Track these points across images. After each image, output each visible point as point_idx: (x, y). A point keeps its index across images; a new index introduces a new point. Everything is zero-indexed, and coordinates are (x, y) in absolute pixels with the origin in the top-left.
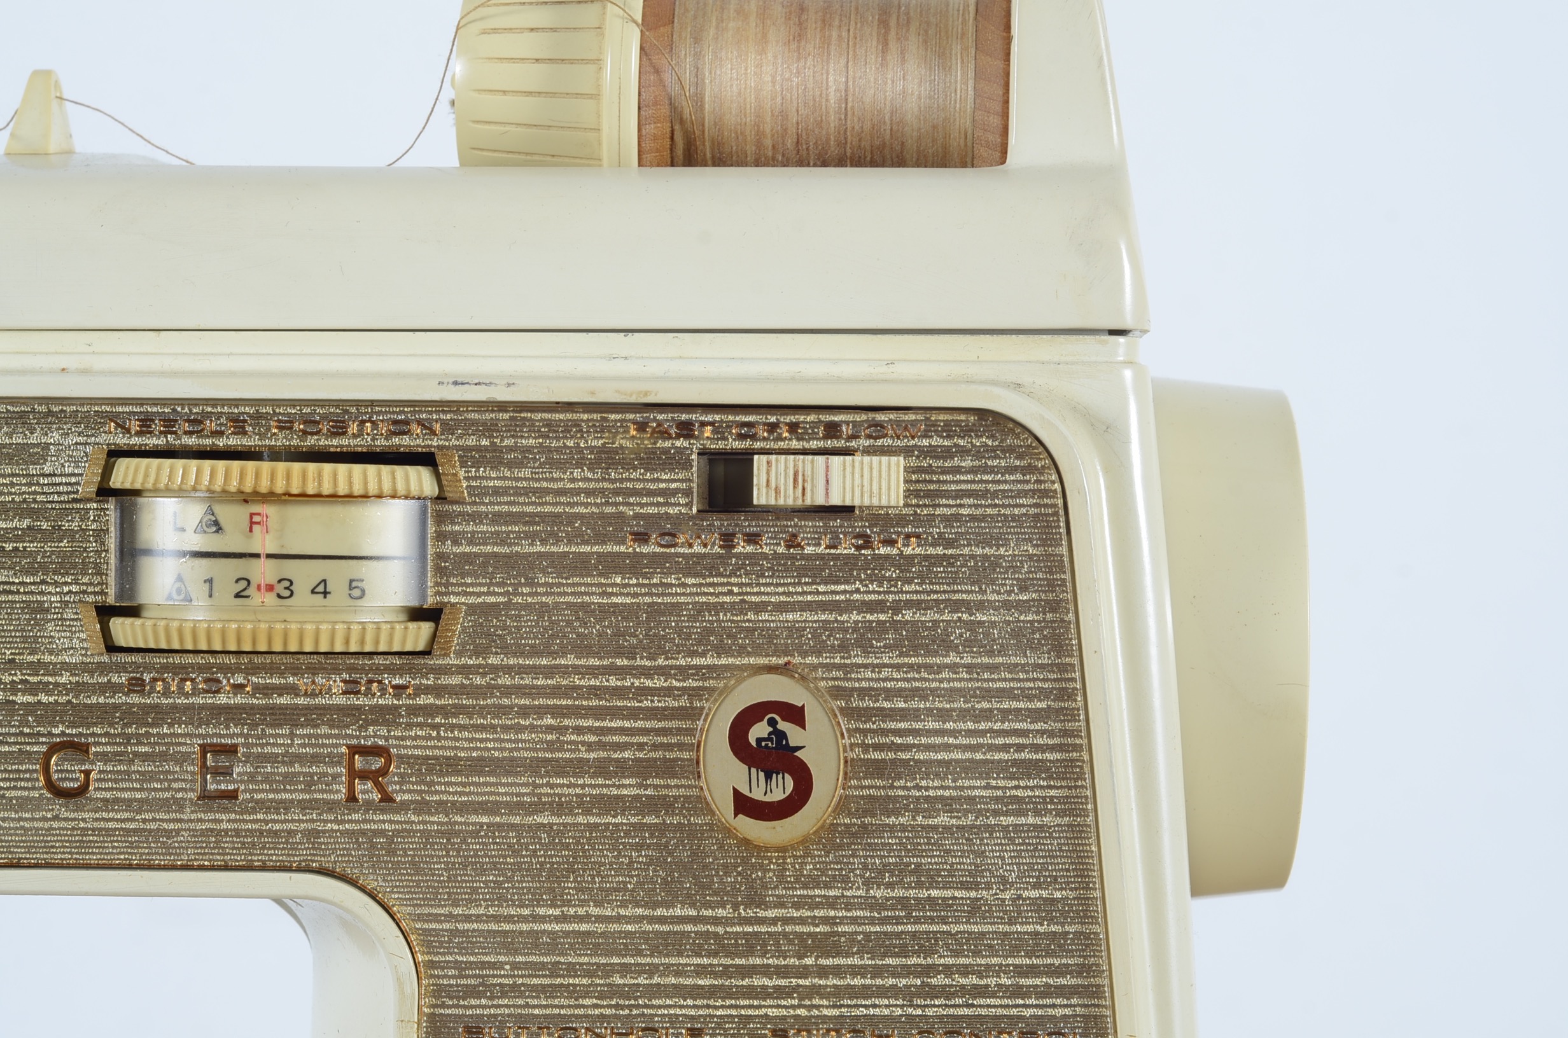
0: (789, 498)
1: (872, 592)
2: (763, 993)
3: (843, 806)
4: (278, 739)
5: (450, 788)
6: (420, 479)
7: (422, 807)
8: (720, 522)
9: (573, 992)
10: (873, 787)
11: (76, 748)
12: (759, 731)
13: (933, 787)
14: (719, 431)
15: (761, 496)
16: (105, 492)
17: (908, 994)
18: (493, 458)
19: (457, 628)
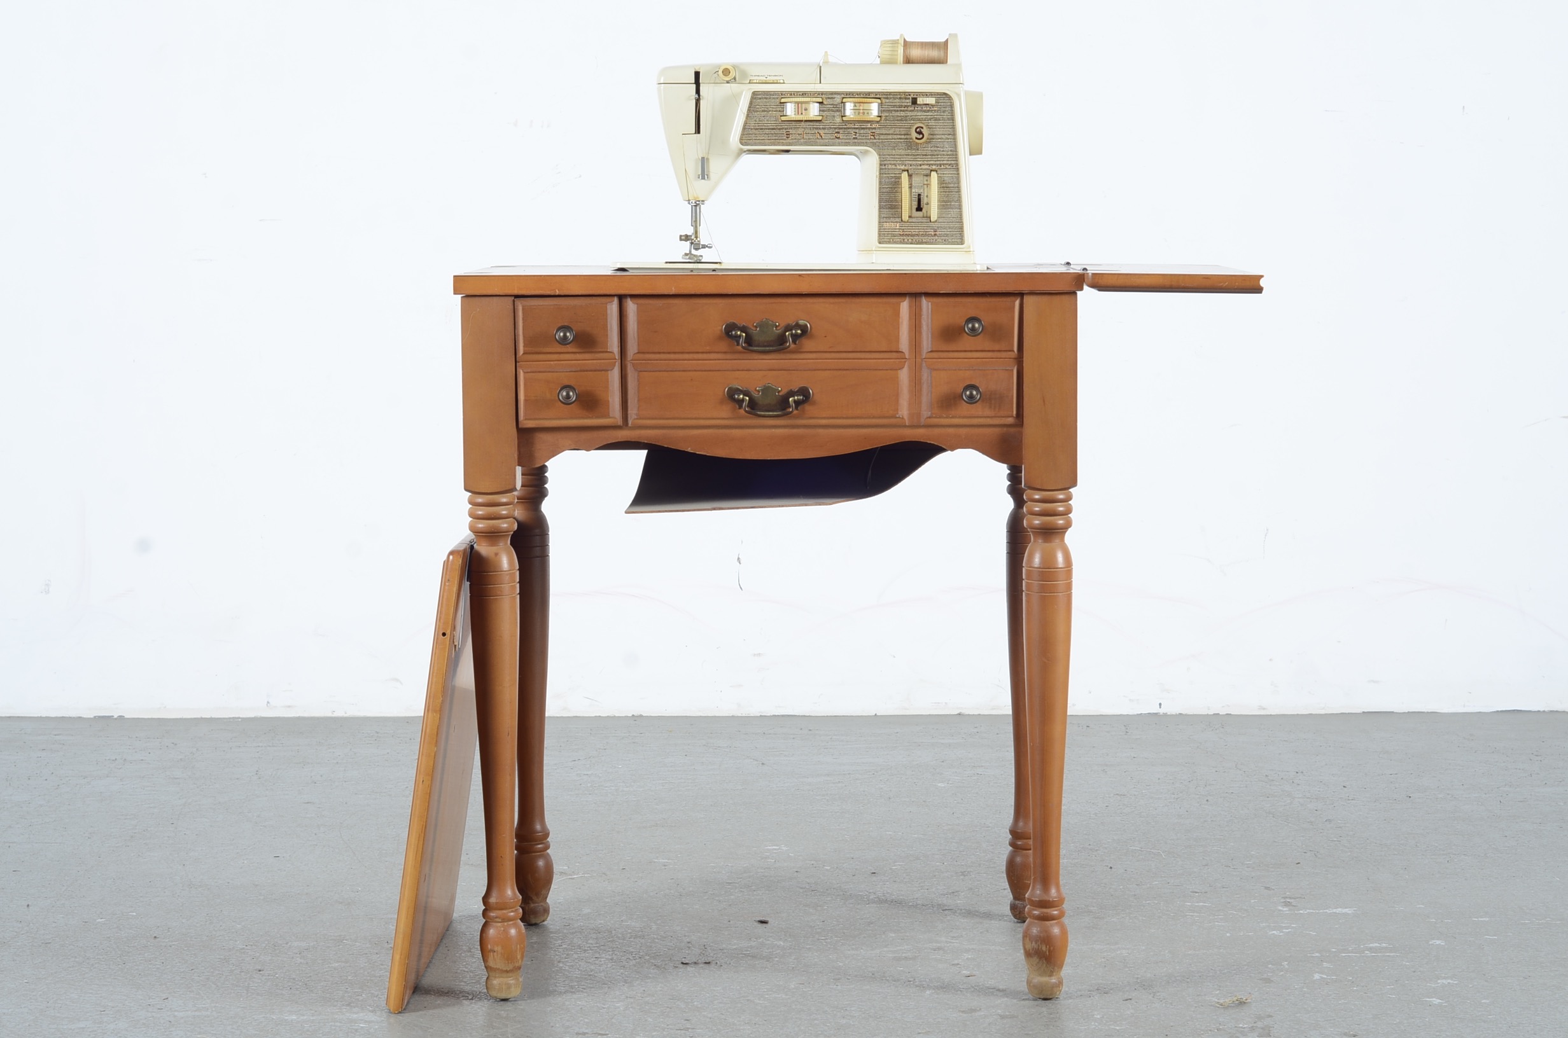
0: (922, 103)
1: (931, 114)
2: (918, 161)
3: (928, 139)
4: (862, 131)
5: (882, 137)
6: (879, 101)
7: (879, 139)
8: (913, 106)
9: (897, 161)
10: (931, 137)
11: (838, 133)
12: (918, 130)
13: (938, 137)
14: (914, 95)
15: (918, 103)
16: (842, 102)
17: (935, 161)
18: (887, 98)
19: (883, 118)
